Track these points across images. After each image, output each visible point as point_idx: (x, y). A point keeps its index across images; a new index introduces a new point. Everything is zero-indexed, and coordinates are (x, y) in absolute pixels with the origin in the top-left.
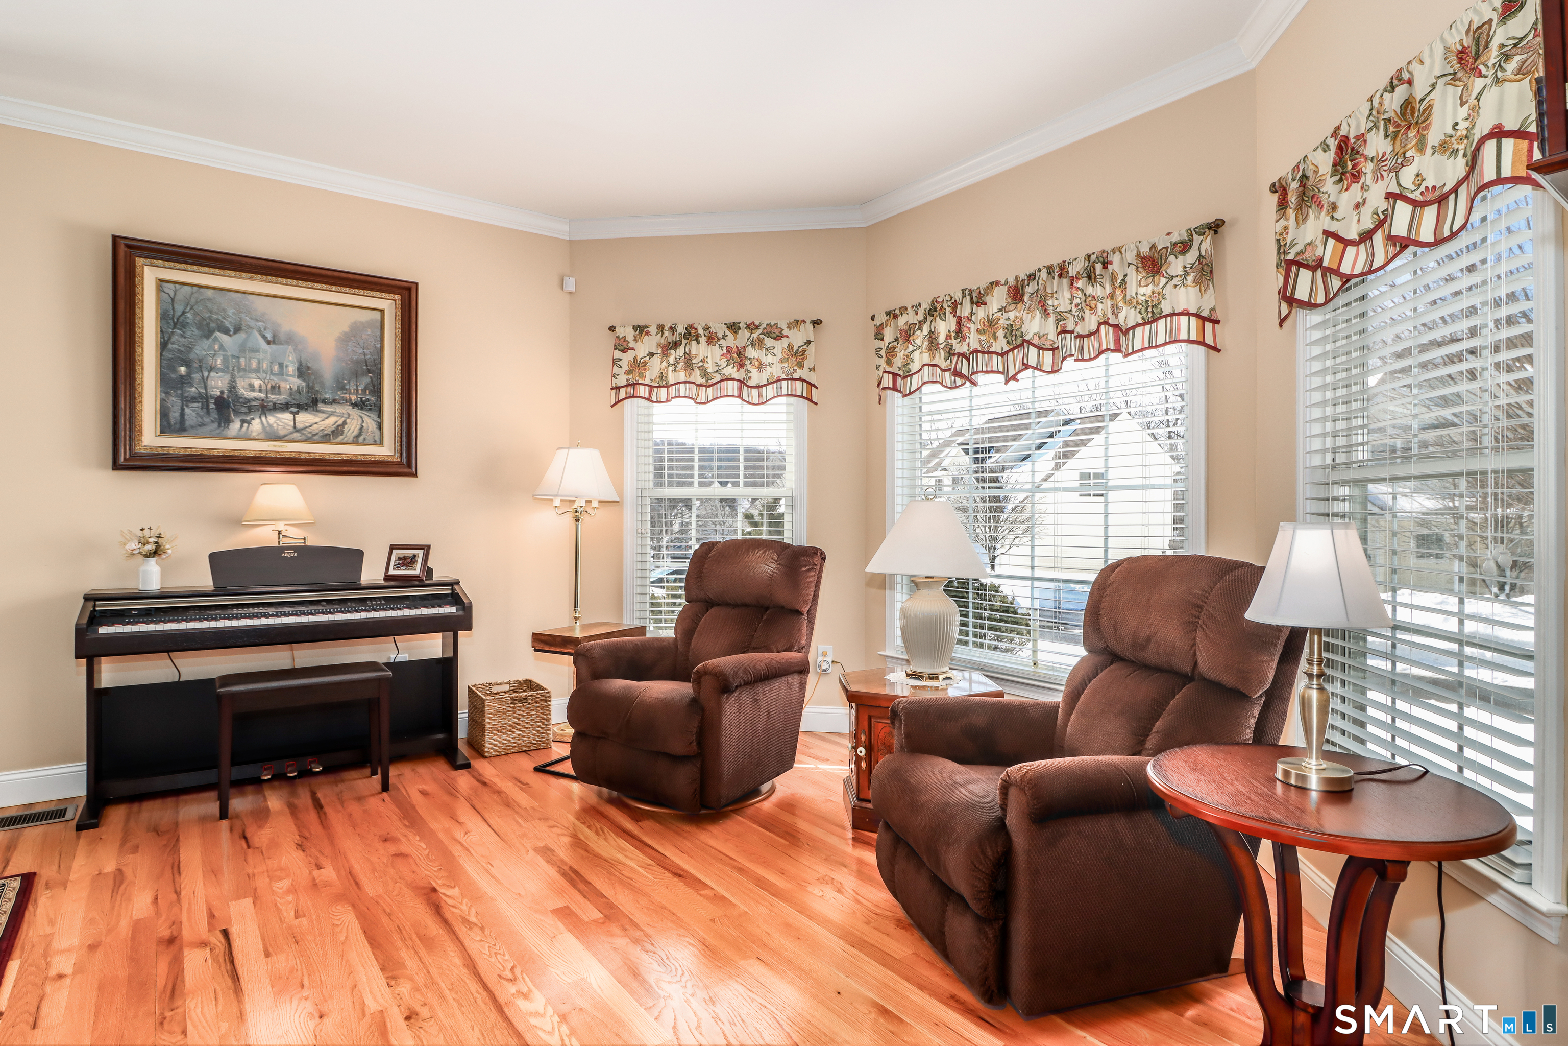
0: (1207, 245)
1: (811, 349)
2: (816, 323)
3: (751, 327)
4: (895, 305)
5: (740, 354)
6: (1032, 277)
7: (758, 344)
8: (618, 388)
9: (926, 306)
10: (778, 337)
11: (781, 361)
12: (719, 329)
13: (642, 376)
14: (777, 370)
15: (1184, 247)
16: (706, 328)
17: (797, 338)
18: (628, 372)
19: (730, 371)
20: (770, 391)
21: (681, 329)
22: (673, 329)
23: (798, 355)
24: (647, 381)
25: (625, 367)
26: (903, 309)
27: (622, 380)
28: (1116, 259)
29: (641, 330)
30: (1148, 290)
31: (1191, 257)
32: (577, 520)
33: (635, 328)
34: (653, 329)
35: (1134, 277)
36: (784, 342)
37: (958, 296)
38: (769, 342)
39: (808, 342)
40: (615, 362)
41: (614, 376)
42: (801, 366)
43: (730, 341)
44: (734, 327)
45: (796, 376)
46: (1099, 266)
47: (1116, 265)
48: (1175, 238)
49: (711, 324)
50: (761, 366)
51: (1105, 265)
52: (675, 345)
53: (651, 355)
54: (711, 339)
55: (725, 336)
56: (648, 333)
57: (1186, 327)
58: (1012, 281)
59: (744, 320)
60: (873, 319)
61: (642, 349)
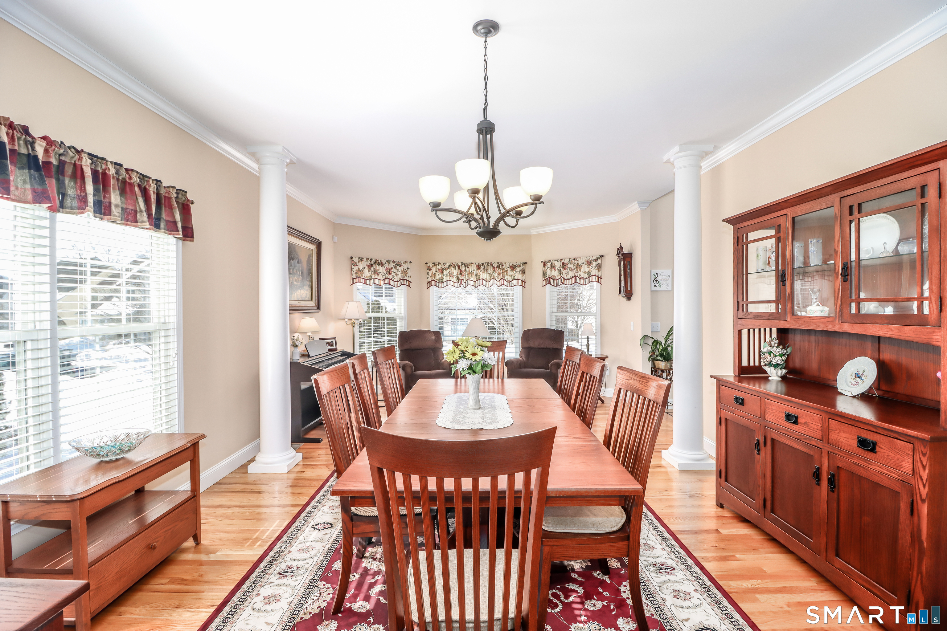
0: (524, 267)
1: (409, 271)
2: (410, 262)
3: (394, 262)
4: (437, 261)
5: (389, 270)
6: (483, 264)
7: (395, 268)
8: (353, 279)
9: (448, 264)
10: (400, 266)
11: (401, 273)
12: (384, 262)
13: (362, 275)
14: (400, 276)
15: (519, 266)
16: (381, 261)
17: (405, 266)
18: (356, 273)
19: (387, 275)
20: (399, 283)
21: (374, 260)
22: (371, 260)
23: (405, 272)
24: (363, 277)
25: (355, 272)
26: (439, 264)
27: (354, 276)
28: (504, 265)
29: (361, 259)
30: (512, 273)
31: (520, 268)
32: (354, 326)
33: (359, 258)
34: (365, 259)
35: (509, 270)
36: (402, 268)
37: (460, 264)
38: (398, 267)
39: (408, 268)
40: (352, 269)
41: (352, 274)
42: (406, 275)
43: (387, 266)
44: (388, 261)
45: (405, 278)
46: (501, 266)
47: (504, 266)
48: (518, 264)
49: (382, 260)
50: (397, 275)
51: (502, 265)
52: (372, 265)
53: (364, 268)
54: (382, 264)
55: (386, 264)
56: (363, 261)
57: (520, 282)
58: (477, 264)
59: (392, 260)
60: (426, 263)
61: (361, 266)
